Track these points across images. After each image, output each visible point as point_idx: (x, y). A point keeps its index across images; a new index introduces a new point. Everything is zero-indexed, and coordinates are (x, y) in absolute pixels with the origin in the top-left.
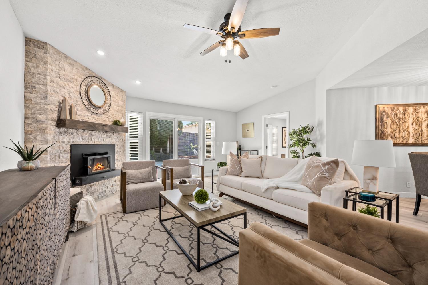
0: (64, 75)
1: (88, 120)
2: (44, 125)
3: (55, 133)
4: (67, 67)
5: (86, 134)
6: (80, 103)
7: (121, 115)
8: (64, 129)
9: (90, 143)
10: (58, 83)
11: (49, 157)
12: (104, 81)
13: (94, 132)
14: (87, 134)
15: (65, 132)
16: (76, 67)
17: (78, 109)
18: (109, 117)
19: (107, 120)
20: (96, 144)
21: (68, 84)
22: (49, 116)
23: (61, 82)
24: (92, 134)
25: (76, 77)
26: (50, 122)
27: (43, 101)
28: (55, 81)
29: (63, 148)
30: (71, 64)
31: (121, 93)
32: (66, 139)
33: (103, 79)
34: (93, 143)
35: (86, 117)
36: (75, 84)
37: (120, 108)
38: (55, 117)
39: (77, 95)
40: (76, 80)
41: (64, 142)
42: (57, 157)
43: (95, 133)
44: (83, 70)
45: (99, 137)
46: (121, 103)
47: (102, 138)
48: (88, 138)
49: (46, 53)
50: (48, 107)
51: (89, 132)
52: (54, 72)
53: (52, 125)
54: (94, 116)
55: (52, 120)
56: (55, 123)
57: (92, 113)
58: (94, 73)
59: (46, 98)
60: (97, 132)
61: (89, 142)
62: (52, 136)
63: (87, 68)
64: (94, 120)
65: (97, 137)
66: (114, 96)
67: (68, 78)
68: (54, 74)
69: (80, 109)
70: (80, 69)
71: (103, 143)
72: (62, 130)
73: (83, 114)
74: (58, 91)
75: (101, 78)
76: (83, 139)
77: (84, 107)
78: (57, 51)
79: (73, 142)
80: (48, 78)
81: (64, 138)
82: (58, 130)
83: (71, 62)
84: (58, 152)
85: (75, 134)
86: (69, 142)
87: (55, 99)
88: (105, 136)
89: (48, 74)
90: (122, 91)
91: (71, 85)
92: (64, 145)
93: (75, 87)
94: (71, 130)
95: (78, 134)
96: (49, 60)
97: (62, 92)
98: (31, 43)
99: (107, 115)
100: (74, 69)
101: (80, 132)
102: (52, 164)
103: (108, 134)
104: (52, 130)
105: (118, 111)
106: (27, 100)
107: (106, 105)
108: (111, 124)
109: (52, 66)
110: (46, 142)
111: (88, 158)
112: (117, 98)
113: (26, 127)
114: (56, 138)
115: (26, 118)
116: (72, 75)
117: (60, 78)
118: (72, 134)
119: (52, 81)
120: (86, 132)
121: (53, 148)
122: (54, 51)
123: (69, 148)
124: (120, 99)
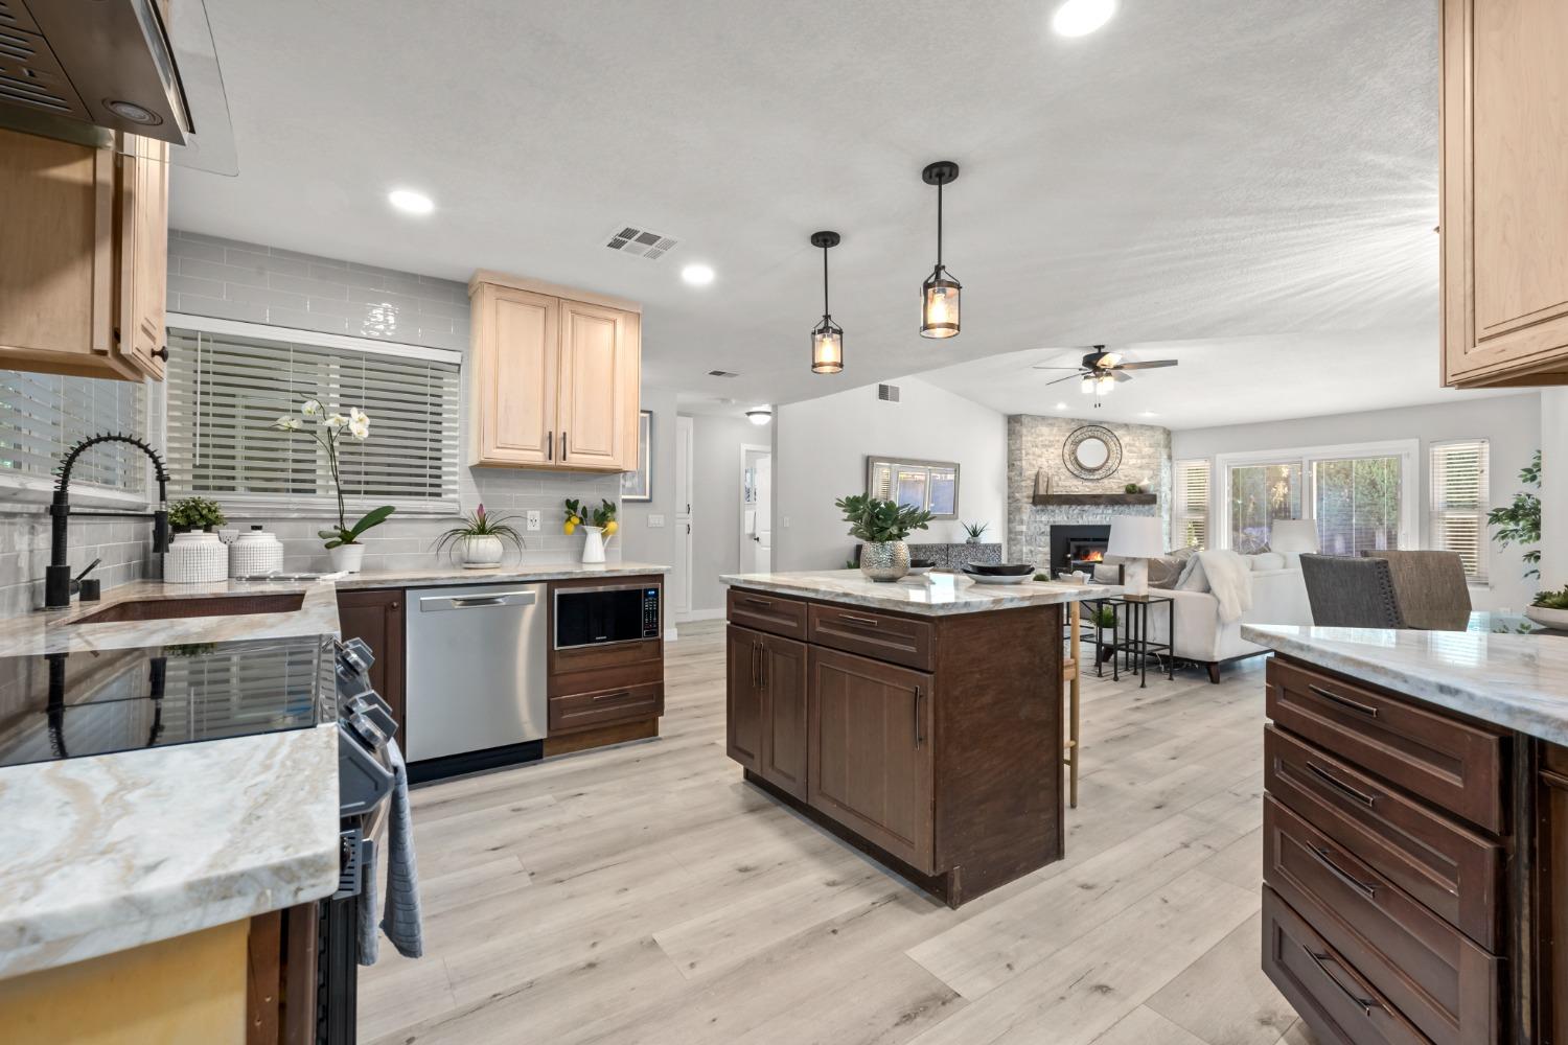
0: (1042, 441)
1: (1077, 490)
2: (1019, 504)
3: (1032, 511)
4: (1045, 430)
5: (1073, 510)
6: (1064, 470)
7: (1148, 473)
8: (1042, 506)
9: (1081, 523)
10: (1034, 454)
12: (1105, 426)
13: (1086, 507)
14: (1076, 509)
15: (1043, 511)
16: (1057, 425)
17: (1060, 479)
18: (1118, 481)
19: (1114, 486)
20: (1090, 524)
21: (1047, 451)
22: (1025, 494)
23: (1037, 451)
24: (1084, 510)
25: (1057, 439)
26: (1026, 500)
28: (1031, 452)
29: (1040, 529)
30: (1051, 424)
31: (1148, 433)
32: (1044, 518)
33: (1105, 422)
34: (1087, 524)
35: (1072, 488)
36: (1056, 447)
37: (1144, 461)
38: (1031, 493)
39: (1059, 461)
40: (1058, 441)
41: (1041, 522)
42: (1035, 540)
43: (1089, 508)
44: (1069, 424)
45: (1097, 514)
46: (1147, 450)
47: (1104, 516)
48: (1076, 516)
49: (1021, 425)
50: (1023, 484)
51: (1079, 508)
52: (1029, 443)
53: (1028, 503)
54: (1086, 483)
56: (1031, 500)
57: (1083, 481)
58: (1085, 420)
59: (1021, 474)
60: (1093, 508)
61: (1078, 522)
62: (1028, 515)
63: (1073, 420)
64: (1088, 490)
65: (1093, 514)
66: (1132, 442)
67: (1047, 443)
68: (1029, 445)
69: (1063, 477)
70: (1064, 424)
71: (1104, 523)
72: (1039, 507)
73: (1068, 484)
74: (1034, 462)
75: (1101, 422)
76: (1068, 518)
77: (1070, 474)
78: (1034, 418)
79: (1054, 522)
80: (1024, 452)
81: (1041, 517)
82: (1035, 508)
83: (1050, 422)
84: (1034, 533)
85: (1057, 511)
86: (1049, 522)
87: (1030, 473)
88: (1110, 511)
89: (1022, 447)
90: (1152, 428)
91: (1051, 450)
92: (1041, 526)
93: (1056, 452)
94: (1050, 507)
95: (1061, 511)
96: (1024, 431)
97: (1040, 463)
98: (1013, 421)
99: (1114, 478)
100: (1055, 429)
101: (1065, 508)
102: (1029, 547)
103: (1116, 508)
104: (1027, 509)
105: (1140, 467)
106: (1009, 479)
107: (1110, 463)
108: (1122, 491)
109: (1027, 438)
110: (1022, 522)
111: (1073, 544)
112: (1137, 444)
113: (1009, 506)
114: (1032, 518)
115: (1009, 498)
116: (1052, 439)
117: (1037, 446)
118: (1053, 511)
119: (1027, 454)
120: (1074, 507)
121: (1028, 528)
122: (1029, 419)
123: (1048, 529)
124: (1147, 443)
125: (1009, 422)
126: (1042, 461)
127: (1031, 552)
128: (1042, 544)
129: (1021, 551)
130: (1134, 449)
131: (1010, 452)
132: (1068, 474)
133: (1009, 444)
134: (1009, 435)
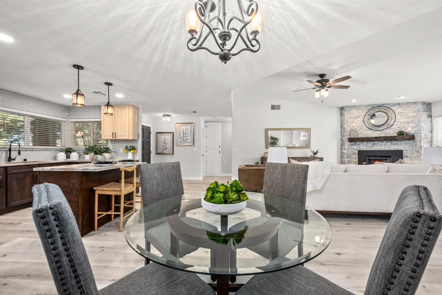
0: (354, 116)
1: (371, 135)
2: (344, 142)
3: (349, 145)
4: (355, 111)
5: (369, 144)
6: (364, 127)
7: (411, 125)
8: (353, 142)
10: (350, 122)
11: (345, 156)
12: (386, 106)
14: (371, 144)
15: (354, 144)
16: (361, 108)
17: (362, 131)
18: (394, 130)
19: (392, 132)
20: (378, 150)
21: (356, 120)
22: (346, 138)
23: (352, 120)
24: (375, 144)
25: (361, 114)
26: (346, 140)
27: (344, 132)
29: (353, 152)
30: (358, 109)
31: (412, 106)
32: (355, 147)
33: (386, 104)
34: (376, 150)
35: (369, 134)
36: (360, 117)
37: (410, 119)
38: (348, 137)
39: (362, 123)
40: (361, 115)
41: (354, 149)
42: (350, 156)
43: (377, 142)
44: (366, 107)
45: (382, 145)
46: (412, 114)
47: (386, 146)
48: (371, 146)
49: (344, 111)
50: (345, 134)
51: (372, 143)
52: (348, 117)
53: (347, 141)
54: (376, 132)
55: (347, 139)
57: (374, 131)
58: (375, 105)
59: (344, 130)
60: (380, 142)
61: (372, 149)
62: (347, 146)
63: (369, 105)
64: (377, 135)
65: (380, 145)
66: (402, 111)
67: (356, 116)
69: (364, 130)
70: (364, 108)
71: (386, 149)
72: (352, 143)
73: (366, 133)
74: (350, 125)
75: (384, 104)
76: (367, 147)
77: (368, 128)
78: (350, 107)
79: (360, 149)
80: (345, 121)
81: (353, 147)
82: (350, 143)
83: (357, 107)
84: (350, 153)
85: (361, 144)
86: (357, 149)
87: (348, 129)
88: (389, 144)
89: (345, 119)
90: (415, 103)
91: (358, 119)
92: (354, 150)
93: (360, 120)
95: (363, 144)
96: (346, 113)
97: (353, 125)
98: (342, 109)
99: (392, 129)
100: (360, 110)
101: (365, 143)
102: (348, 159)
103: (393, 142)
104: (347, 144)
105: (407, 123)
106: (341, 132)
107: (389, 122)
108: (396, 135)
109: (347, 115)
110: (345, 149)
111: (367, 158)
112: (405, 112)
113: (341, 143)
114: (350, 147)
115: (341, 140)
116: (358, 114)
117: (351, 118)
118: (359, 144)
119: (347, 122)
120: (369, 142)
121: (348, 151)
122: (348, 108)
123: (357, 152)
124: (412, 111)
125: (341, 110)
126: (354, 124)
127: (349, 161)
128: (354, 158)
129: (345, 161)
130: (404, 114)
131: (341, 122)
132: (367, 128)
133: (341, 119)
134: (341, 115)
